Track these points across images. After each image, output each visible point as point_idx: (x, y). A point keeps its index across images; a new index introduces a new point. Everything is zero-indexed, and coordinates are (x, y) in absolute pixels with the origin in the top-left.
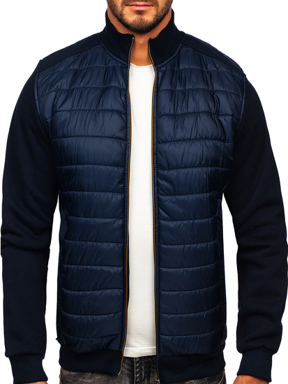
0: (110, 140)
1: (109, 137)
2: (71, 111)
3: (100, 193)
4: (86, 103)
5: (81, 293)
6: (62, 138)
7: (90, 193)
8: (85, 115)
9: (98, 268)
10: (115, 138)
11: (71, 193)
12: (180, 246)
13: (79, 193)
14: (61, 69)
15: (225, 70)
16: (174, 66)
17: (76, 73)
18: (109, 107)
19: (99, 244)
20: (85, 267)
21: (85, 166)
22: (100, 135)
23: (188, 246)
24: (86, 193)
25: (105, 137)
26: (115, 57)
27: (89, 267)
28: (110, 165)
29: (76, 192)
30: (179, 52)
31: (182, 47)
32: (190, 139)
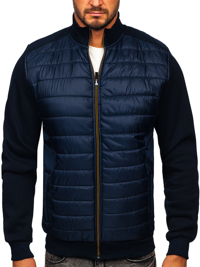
0: (82, 98)
1: (81, 96)
2: (53, 79)
3: (76, 137)
4: (63, 73)
5: (67, 202)
6: (48, 97)
7: (71, 137)
8: (63, 82)
9: (77, 187)
10: (85, 97)
11: (57, 137)
12: (116, 168)
13: (63, 137)
14: (43, 51)
15: (154, 49)
16: (117, 48)
17: (54, 54)
18: (79, 75)
19: (77, 171)
20: (69, 187)
21: (65, 117)
22: (75, 95)
23: (121, 168)
24: (68, 137)
25: (78, 96)
26: (77, 43)
27: (71, 187)
28: (83, 116)
29: (61, 137)
30: (122, 39)
31: (124, 36)
32: (125, 95)
